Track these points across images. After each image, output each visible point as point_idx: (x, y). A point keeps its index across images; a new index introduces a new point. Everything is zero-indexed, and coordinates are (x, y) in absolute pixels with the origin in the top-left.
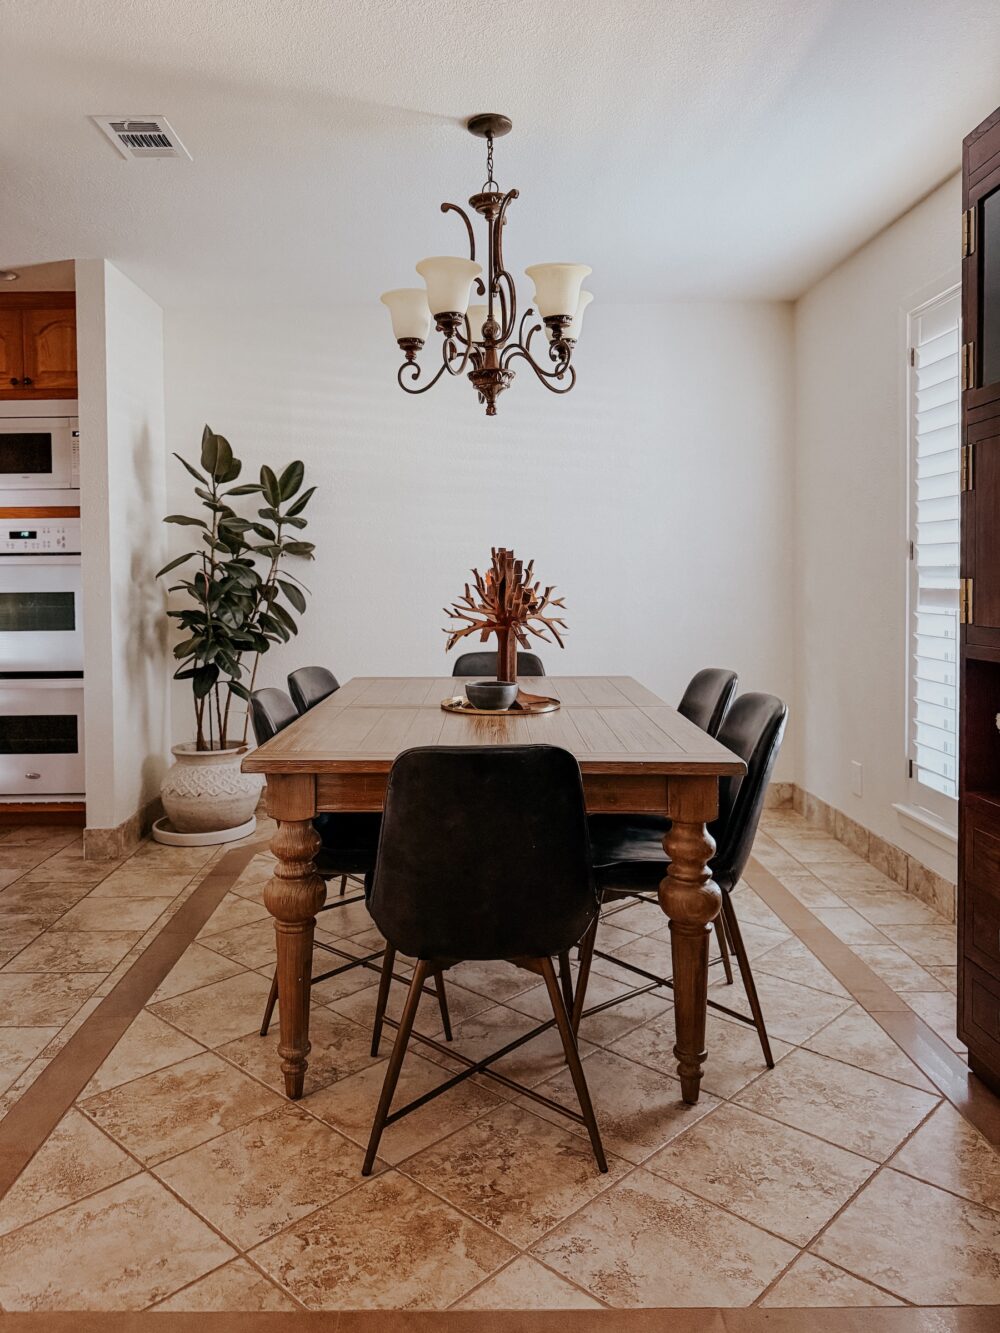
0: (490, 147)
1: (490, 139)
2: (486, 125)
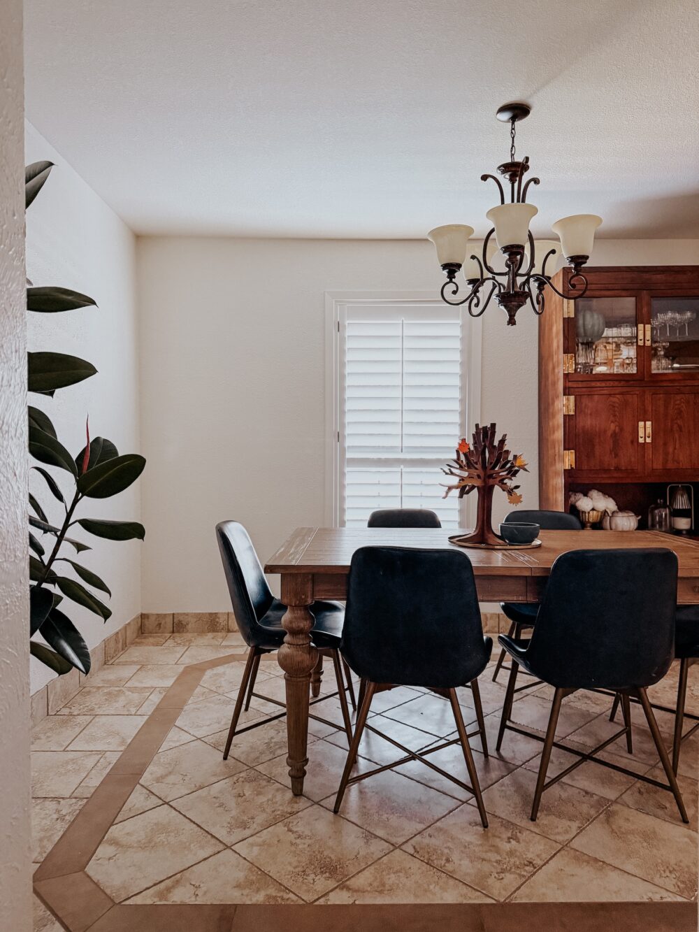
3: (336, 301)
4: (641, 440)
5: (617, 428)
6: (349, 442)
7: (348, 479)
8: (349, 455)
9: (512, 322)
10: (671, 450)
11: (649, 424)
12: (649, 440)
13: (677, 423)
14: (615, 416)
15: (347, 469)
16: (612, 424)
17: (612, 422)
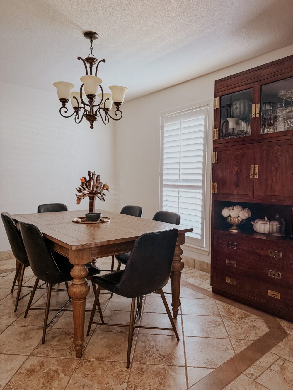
0: (92, 43)
1: (92, 40)
2: (90, 35)
3: (162, 117)
4: (252, 177)
5: (238, 169)
6: (165, 177)
7: (164, 193)
8: (165, 183)
9: (92, 127)
10: (270, 182)
11: (257, 166)
12: (256, 177)
13: (274, 166)
14: (237, 162)
15: (164, 189)
16: (236, 167)
17: (236, 166)
